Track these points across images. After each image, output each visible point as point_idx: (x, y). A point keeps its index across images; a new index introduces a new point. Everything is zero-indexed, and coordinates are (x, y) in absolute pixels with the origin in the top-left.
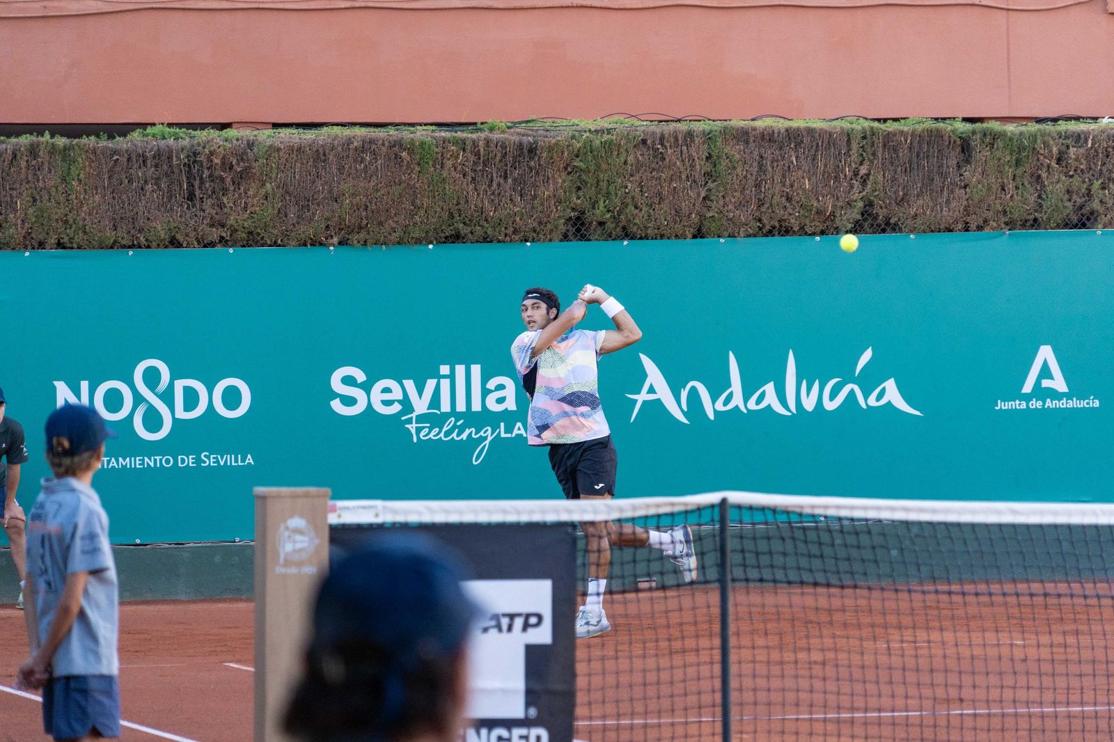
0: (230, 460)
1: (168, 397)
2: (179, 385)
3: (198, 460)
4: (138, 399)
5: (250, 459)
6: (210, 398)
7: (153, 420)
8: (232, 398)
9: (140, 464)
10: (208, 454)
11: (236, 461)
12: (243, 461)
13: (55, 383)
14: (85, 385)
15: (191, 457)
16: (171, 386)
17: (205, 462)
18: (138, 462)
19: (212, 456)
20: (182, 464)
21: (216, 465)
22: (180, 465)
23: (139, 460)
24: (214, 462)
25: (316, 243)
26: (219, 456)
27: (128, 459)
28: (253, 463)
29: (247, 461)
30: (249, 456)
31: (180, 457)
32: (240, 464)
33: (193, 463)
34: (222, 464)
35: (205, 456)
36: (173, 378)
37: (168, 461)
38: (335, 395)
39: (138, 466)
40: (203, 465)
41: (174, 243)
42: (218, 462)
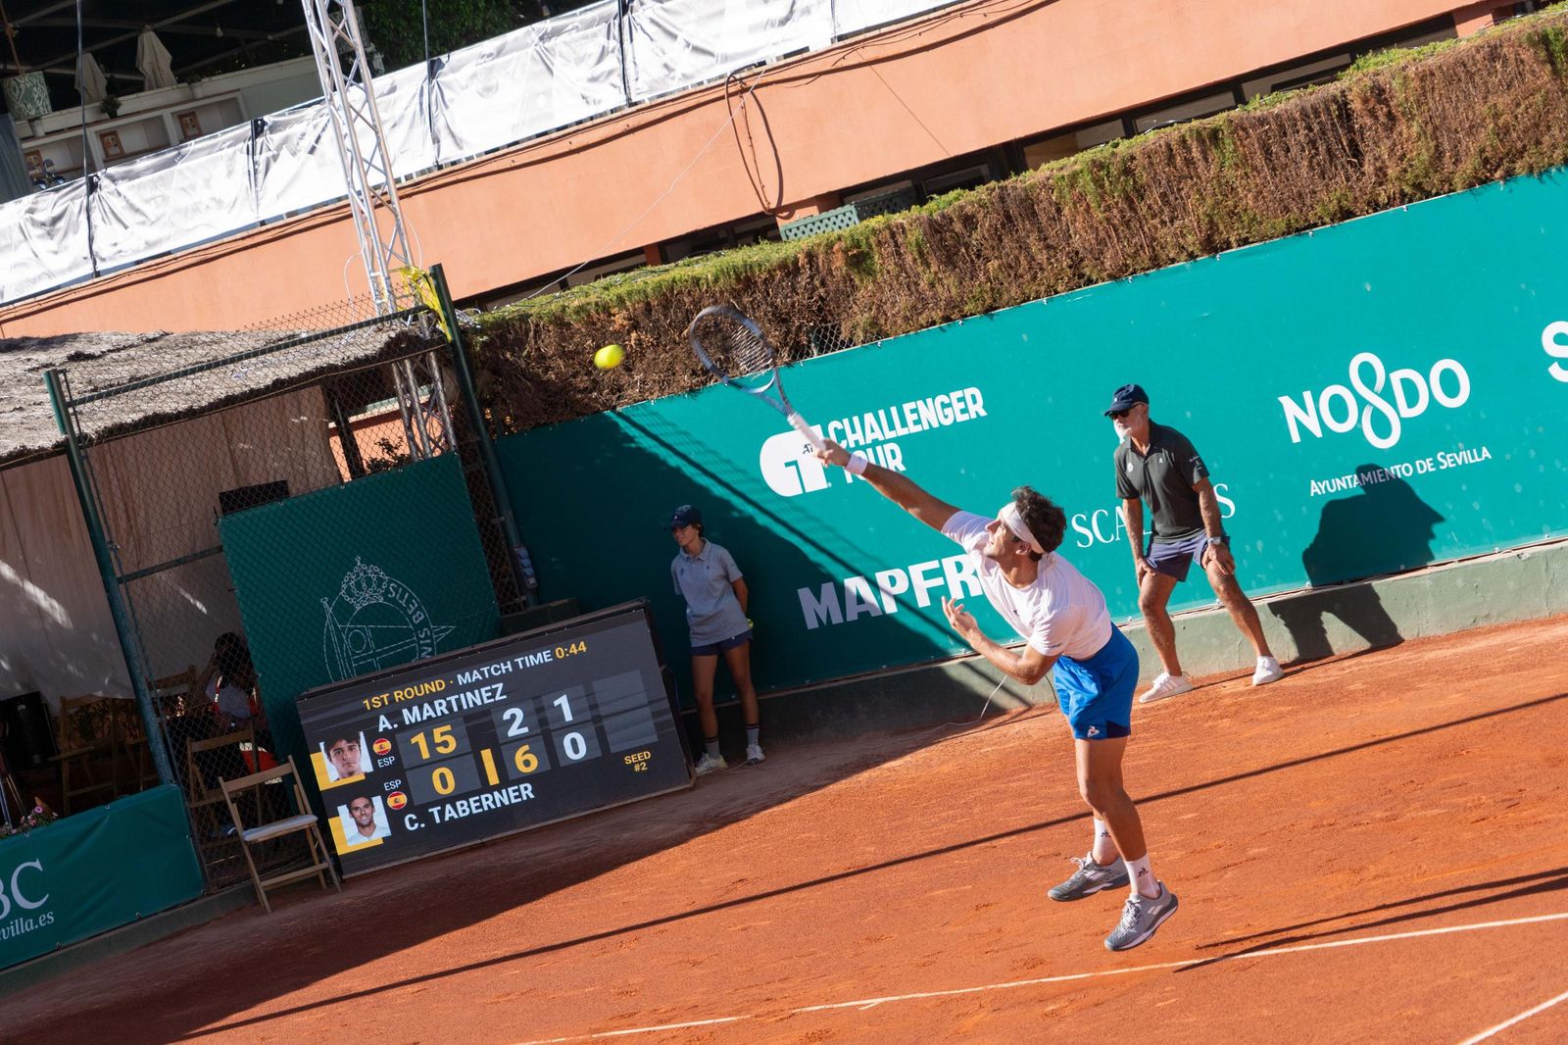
0: (1465, 457)
1: (1387, 394)
2: (1396, 377)
3: (1437, 464)
4: (1362, 403)
5: (1485, 451)
6: (1428, 388)
7: (1381, 425)
8: (1450, 383)
9: (1382, 478)
10: (1443, 454)
11: (1473, 458)
12: (1480, 457)
13: (1280, 399)
14: (1307, 396)
15: (1428, 460)
16: (1388, 381)
17: (1442, 464)
18: (1380, 476)
19: (1448, 456)
20: (1422, 469)
21: (1454, 465)
22: (1420, 472)
23: (1381, 473)
24: (1452, 463)
25: (1483, 182)
26: (1455, 455)
27: (1369, 474)
28: (1490, 457)
29: (1484, 456)
30: (1484, 449)
31: (1417, 462)
32: (1479, 460)
33: (1432, 467)
34: (1460, 463)
35: (1442, 456)
36: (1388, 371)
37: (1408, 471)
38: (1553, 360)
39: (1381, 481)
40: (1442, 467)
41: (1347, 214)
42: (1455, 462)
